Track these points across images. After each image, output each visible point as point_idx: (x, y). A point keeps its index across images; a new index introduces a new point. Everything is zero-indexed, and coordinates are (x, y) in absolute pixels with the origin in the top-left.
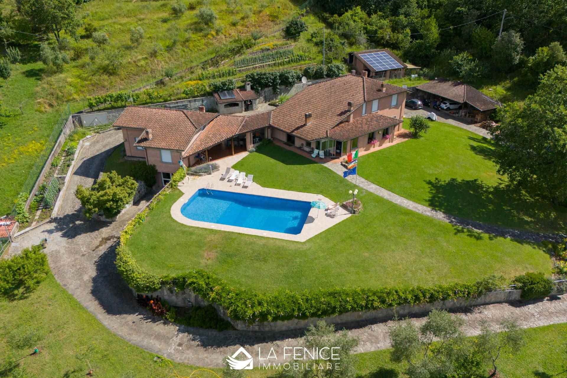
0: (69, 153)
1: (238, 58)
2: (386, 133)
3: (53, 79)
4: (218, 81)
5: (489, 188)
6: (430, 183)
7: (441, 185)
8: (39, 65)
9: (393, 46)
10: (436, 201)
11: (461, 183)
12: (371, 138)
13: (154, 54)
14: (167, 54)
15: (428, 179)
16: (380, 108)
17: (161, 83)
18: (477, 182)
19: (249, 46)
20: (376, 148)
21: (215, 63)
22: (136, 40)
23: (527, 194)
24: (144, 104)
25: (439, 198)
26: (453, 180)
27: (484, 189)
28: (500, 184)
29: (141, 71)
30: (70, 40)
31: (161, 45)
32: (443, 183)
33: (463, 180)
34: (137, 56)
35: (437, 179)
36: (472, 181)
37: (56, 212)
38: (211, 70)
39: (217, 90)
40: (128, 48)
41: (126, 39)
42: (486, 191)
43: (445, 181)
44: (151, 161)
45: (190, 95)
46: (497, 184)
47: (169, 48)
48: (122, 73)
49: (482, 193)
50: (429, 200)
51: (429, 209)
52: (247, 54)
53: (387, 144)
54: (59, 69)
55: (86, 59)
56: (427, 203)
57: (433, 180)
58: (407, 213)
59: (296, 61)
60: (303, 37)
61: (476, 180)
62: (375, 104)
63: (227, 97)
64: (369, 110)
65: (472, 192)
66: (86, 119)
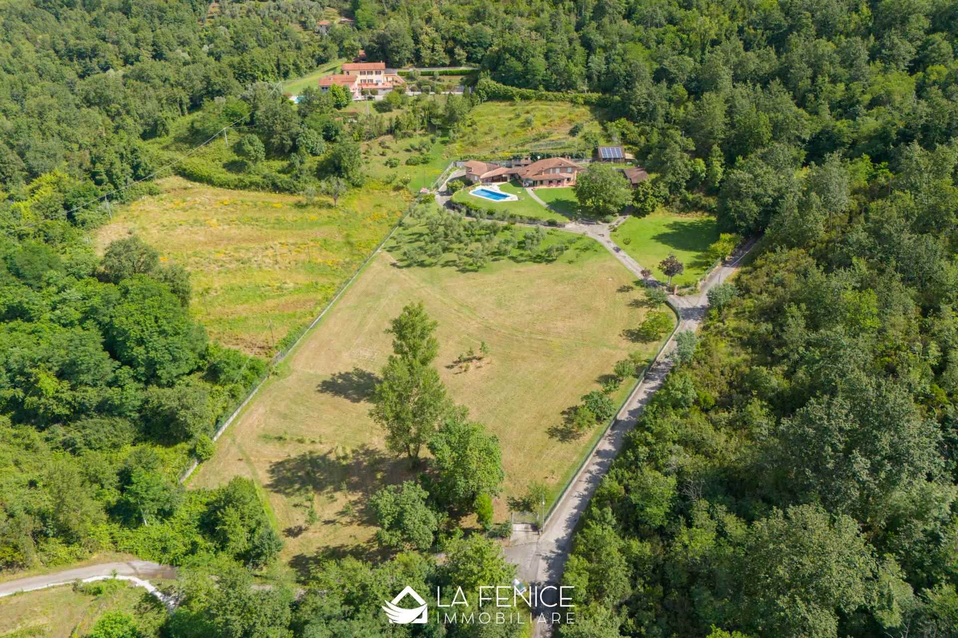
0: (448, 175)
1: (536, 143)
2: (559, 181)
3: (450, 146)
4: (516, 154)
8: (447, 139)
9: (635, 144)
12: (550, 182)
13: (496, 138)
14: (502, 138)
16: (561, 172)
17: (494, 152)
19: (544, 137)
20: (553, 187)
21: (523, 145)
22: (491, 130)
24: (482, 160)
29: (487, 145)
30: (462, 128)
31: (500, 134)
34: (488, 138)
37: (440, 190)
38: (520, 148)
39: (515, 158)
40: (486, 134)
41: (486, 129)
44: (472, 179)
45: (502, 159)
47: (505, 136)
48: (479, 146)
52: (542, 142)
53: (560, 187)
54: (454, 142)
55: (466, 138)
58: (536, 202)
59: (565, 148)
60: (580, 134)
62: (558, 171)
63: (518, 163)
64: (554, 172)
66: (459, 164)
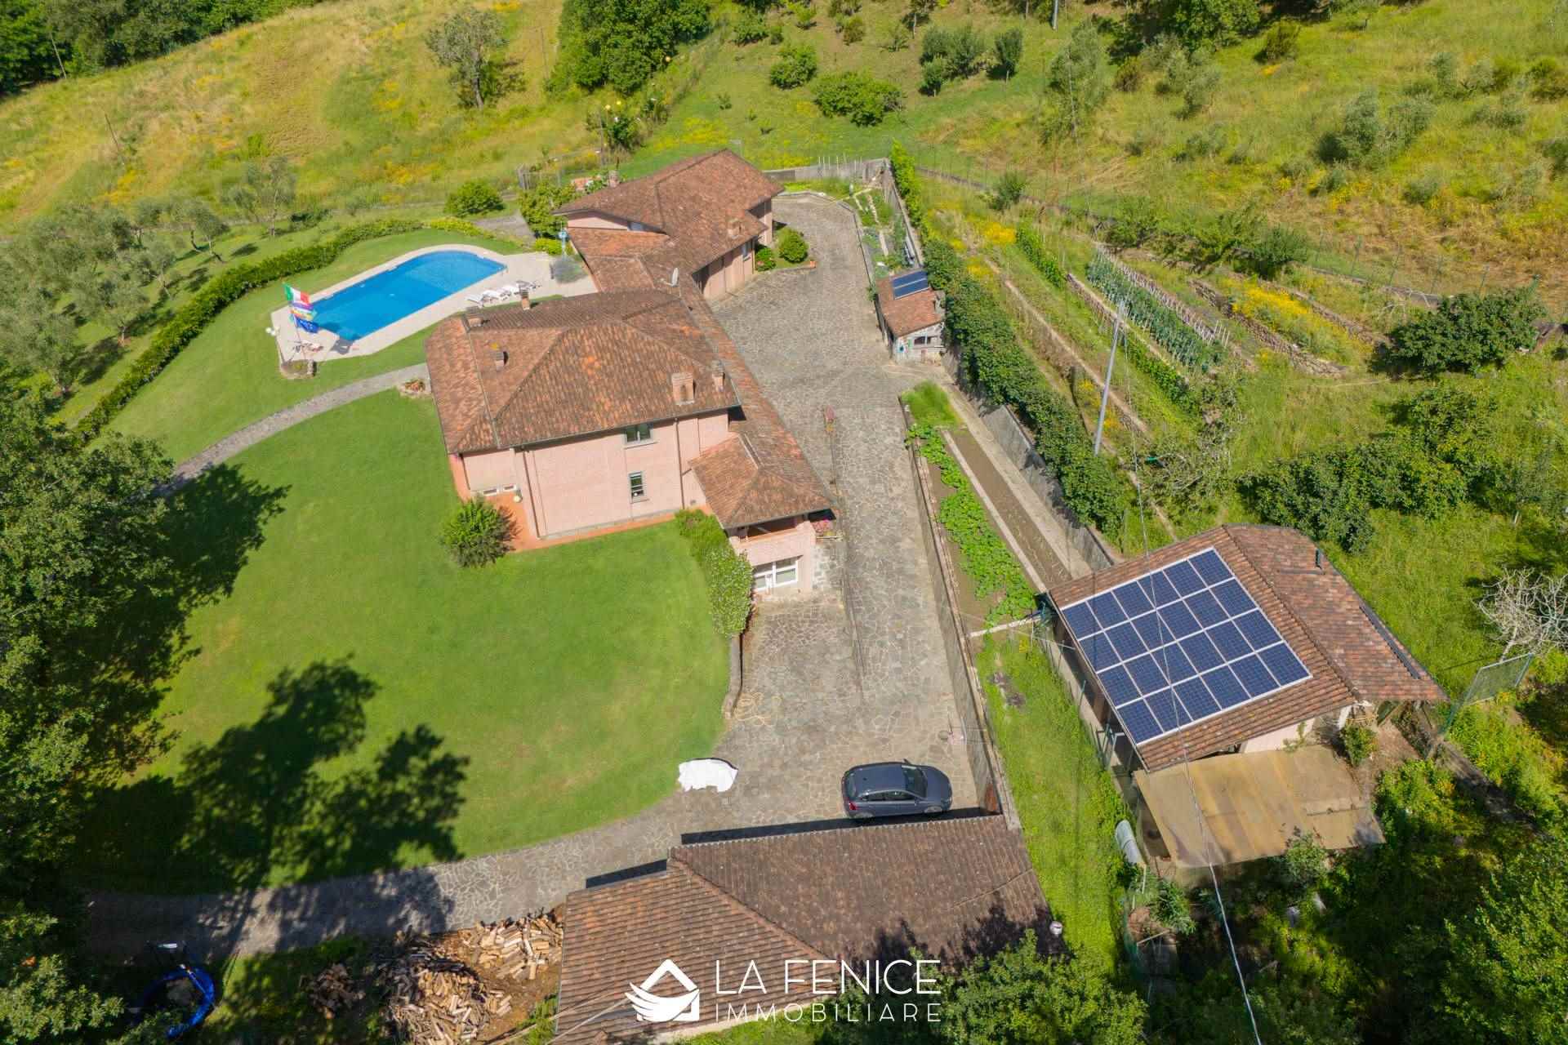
5: (189, 601)
6: (279, 493)
7: (259, 511)
10: (225, 482)
11: (242, 552)
15: (291, 493)
18: (221, 590)
23: (116, 681)
25: (232, 491)
26: (258, 541)
27: (194, 591)
28: (184, 640)
32: (262, 516)
33: (245, 562)
35: (281, 510)
36: (232, 582)
42: (185, 591)
43: (265, 522)
46: (187, 633)
49: (189, 577)
50: (233, 473)
51: (216, 463)
56: (230, 466)
57: (281, 502)
61: (229, 590)
65: (205, 558)
